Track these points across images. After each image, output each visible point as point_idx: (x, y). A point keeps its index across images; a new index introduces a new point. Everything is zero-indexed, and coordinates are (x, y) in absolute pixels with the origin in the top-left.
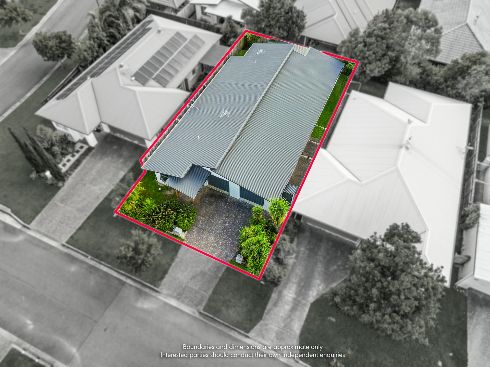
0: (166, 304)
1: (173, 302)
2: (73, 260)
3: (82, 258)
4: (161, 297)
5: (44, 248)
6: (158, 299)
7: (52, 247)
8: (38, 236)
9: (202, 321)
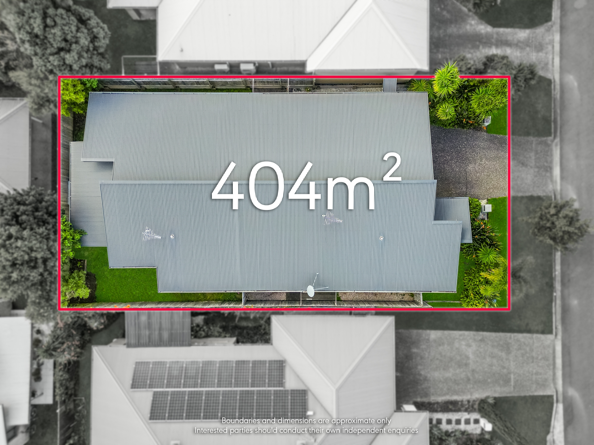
0: (562, 178)
1: (557, 171)
2: (565, 310)
3: (559, 302)
4: (559, 188)
5: (569, 353)
6: (561, 190)
7: (564, 346)
8: (559, 374)
9: (561, 132)
